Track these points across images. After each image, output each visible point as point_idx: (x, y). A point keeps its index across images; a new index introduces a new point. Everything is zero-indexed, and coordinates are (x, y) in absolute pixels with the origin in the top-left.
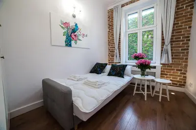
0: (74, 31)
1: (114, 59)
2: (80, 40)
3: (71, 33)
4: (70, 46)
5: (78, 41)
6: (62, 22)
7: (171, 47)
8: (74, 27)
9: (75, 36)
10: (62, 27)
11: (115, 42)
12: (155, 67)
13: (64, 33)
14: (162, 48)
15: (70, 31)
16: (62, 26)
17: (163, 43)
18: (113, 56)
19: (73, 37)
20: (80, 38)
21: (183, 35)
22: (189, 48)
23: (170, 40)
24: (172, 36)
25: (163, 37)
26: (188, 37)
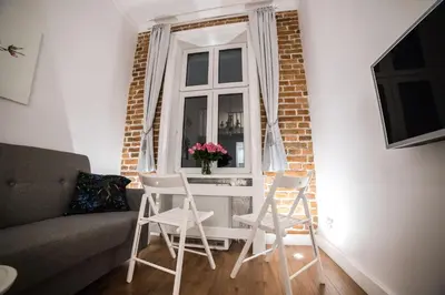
1: (137, 162)
7: (282, 132)
14: (263, 132)
17: (264, 121)
18: (135, 152)
21: (298, 106)
22: (312, 135)
23: (276, 117)
24: (280, 107)
25: (263, 107)
26: (306, 112)
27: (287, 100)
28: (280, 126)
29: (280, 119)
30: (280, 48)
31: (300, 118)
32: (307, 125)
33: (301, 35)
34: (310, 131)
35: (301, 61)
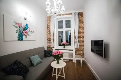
0: (25, 29)
1: (50, 45)
2: (29, 35)
3: (23, 31)
4: (22, 40)
5: (28, 36)
6: (15, 22)
7: (78, 40)
8: (25, 26)
9: (26, 32)
10: (16, 27)
11: (51, 35)
12: (72, 50)
13: (17, 31)
14: (75, 40)
15: (22, 29)
16: (16, 25)
17: (75, 38)
18: (50, 43)
19: (24, 33)
20: (29, 34)
21: (82, 35)
22: (84, 41)
23: (77, 37)
24: (78, 35)
25: (75, 35)
26: (83, 36)
27: (80, 36)
28: (78, 39)
29: (78, 38)
30: (79, 22)
31: (82, 38)
32: (83, 39)
33: (84, 18)
34: (84, 40)
35: (83, 25)
